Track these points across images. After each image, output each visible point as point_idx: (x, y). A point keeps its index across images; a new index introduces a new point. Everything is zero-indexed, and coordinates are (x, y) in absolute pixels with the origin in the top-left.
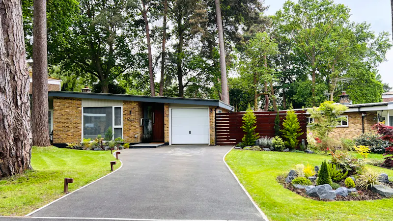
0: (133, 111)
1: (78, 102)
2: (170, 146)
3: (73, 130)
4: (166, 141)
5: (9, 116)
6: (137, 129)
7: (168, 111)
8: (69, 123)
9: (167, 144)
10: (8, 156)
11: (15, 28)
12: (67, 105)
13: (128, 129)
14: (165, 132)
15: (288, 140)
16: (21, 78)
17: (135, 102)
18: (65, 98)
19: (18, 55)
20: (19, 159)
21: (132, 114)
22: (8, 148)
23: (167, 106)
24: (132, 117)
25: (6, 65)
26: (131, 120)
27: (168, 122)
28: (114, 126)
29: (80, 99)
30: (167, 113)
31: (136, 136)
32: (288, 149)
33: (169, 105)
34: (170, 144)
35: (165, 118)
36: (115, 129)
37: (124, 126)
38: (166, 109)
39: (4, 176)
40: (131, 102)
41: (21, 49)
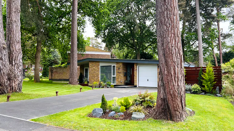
0: (120, 68)
1: (98, 63)
2: (138, 88)
3: (96, 78)
4: (135, 85)
5: (4, 69)
6: (122, 78)
7: (137, 67)
8: (95, 74)
9: (136, 86)
10: (4, 85)
11: (15, 31)
12: (94, 65)
13: (118, 78)
14: (135, 79)
15: (204, 86)
16: (16, 53)
17: (121, 63)
18: (93, 61)
19: (15, 43)
20: (11, 87)
21: (120, 70)
22: (4, 82)
23: (136, 65)
24: (120, 71)
25: (2, 48)
26: (119, 73)
27: (136, 74)
28: (112, 76)
29: (99, 62)
30: (136, 69)
31: (121, 81)
32: (203, 93)
33: (137, 64)
34: (138, 86)
35: (135, 72)
36: (113, 77)
37: (116, 76)
38: (135, 66)
39: (3, 93)
40: (120, 63)
41: (17, 40)
